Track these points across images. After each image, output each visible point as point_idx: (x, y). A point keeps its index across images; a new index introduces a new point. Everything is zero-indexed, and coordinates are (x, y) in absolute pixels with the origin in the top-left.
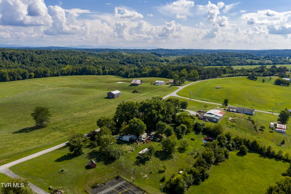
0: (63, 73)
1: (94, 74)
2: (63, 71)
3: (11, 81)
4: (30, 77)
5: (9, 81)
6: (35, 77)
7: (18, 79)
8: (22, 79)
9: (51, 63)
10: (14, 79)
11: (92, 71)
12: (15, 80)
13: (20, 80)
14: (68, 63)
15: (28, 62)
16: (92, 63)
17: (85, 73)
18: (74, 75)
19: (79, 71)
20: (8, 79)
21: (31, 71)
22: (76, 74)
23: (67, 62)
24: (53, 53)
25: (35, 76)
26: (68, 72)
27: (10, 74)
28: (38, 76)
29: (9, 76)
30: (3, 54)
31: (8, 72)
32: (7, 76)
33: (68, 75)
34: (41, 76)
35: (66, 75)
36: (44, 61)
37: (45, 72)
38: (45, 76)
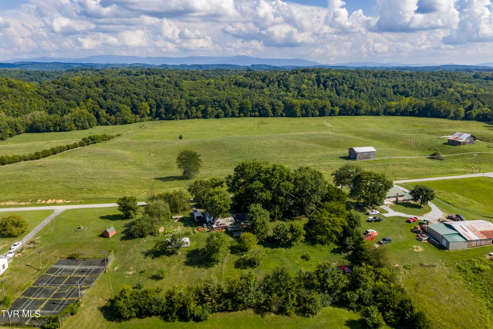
0: (388, 111)
1: (445, 117)
2: (389, 107)
3: (302, 116)
4: (332, 113)
5: (299, 117)
6: (340, 114)
7: (313, 115)
8: (319, 116)
9: (380, 93)
10: (307, 115)
11: (442, 110)
12: (309, 117)
13: (316, 116)
14: (412, 95)
15: (344, 90)
16: (456, 95)
17: (431, 113)
18: (407, 116)
19: (419, 110)
20: (299, 113)
21: (338, 104)
22: (412, 114)
23: (410, 93)
24: (403, 76)
25: (339, 112)
26: (396, 111)
27: (303, 107)
28: (344, 113)
29: (301, 110)
30: (317, 78)
31: (301, 103)
32: (298, 110)
33: (397, 115)
34: (350, 113)
35: (392, 115)
36: (370, 90)
37: (357, 107)
38: (356, 114)
